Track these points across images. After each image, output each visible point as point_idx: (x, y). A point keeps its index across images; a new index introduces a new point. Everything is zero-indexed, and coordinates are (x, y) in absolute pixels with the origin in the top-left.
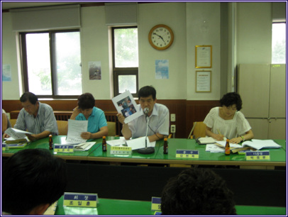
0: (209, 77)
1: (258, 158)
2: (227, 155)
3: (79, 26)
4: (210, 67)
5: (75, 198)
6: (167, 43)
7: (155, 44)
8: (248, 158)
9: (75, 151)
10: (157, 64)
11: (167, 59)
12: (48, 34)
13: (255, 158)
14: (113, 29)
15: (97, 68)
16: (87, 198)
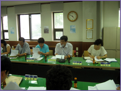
0: (92, 33)
1: (106, 65)
2: (93, 64)
3: (40, 12)
4: (93, 29)
5: (29, 77)
6: (75, 19)
7: (70, 19)
8: (102, 65)
9: (34, 61)
10: (71, 27)
11: (75, 25)
12: (28, 15)
13: (104, 65)
14: (54, 13)
15: (47, 29)
16: (33, 77)
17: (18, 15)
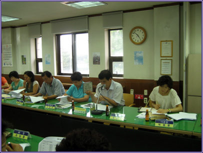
0: (170, 64)
1: (164, 125)
2: (146, 121)
3: (87, 30)
4: (171, 57)
6: (142, 40)
7: (134, 40)
8: (157, 125)
10: (135, 54)
11: (142, 51)
12: (71, 35)
13: (162, 125)
14: (109, 31)
15: (97, 57)
16: (24, 133)
17: (56, 35)
